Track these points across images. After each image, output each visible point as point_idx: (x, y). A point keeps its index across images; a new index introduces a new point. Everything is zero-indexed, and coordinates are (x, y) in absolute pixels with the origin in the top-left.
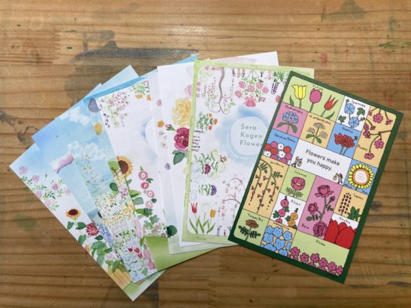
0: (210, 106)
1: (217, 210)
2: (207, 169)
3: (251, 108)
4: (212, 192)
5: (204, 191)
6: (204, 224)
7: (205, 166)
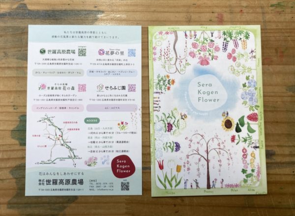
0: (167, 68)
1: (182, 164)
2: (170, 127)
3: (205, 67)
4: (176, 149)
5: (169, 148)
6: (172, 179)
7: (167, 125)
